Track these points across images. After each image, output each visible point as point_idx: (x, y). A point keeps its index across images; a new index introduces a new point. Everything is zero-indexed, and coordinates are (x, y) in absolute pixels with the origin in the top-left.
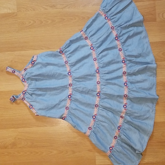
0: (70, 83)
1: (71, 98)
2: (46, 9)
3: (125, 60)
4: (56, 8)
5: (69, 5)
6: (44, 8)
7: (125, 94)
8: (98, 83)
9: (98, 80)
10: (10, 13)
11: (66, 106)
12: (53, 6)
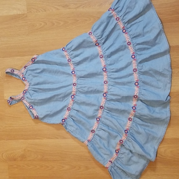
0: (74, 82)
1: (74, 99)
2: (58, 9)
3: (135, 55)
4: (69, 8)
5: (84, 4)
6: (56, 8)
7: (135, 94)
8: (106, 82)
9: (105, 80)
10: (20, 15)
11: (68, 107)
12: (66, 6)
